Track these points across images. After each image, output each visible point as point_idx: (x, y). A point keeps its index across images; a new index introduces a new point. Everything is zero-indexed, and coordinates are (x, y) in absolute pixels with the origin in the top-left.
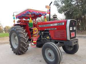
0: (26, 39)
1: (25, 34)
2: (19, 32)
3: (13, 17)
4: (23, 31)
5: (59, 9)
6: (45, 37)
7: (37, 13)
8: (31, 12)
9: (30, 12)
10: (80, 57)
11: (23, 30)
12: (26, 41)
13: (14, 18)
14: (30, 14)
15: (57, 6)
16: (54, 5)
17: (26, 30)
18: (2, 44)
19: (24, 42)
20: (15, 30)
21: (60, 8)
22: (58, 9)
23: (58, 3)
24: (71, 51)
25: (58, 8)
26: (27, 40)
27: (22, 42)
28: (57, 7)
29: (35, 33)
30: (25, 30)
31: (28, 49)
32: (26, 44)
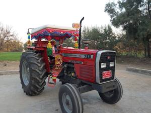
0: (40, 73)
1: (39, 65)
2: (31, 61)
3: (28, 35)
4: (38, 60)
5: (114, 19)
6: (69, 72)
7: (62, 33)
8: (51, 31)
9: (49, 31)
10: (122, 110)
11: (38, 58)
12: (41, 77)
13: (29, 38)
14: (50, 35)
15: (111, 13)
16: (105, 11)
17: (42, 58)
18: (13, 74)
19: (38, 78)
20: (27, 57)
21: (115, 17)
22: (112, 19)
23: (113, 8)
24: (111, 98)
25: (112, 17)
26: (43, 74)
27: (34, 78)
28: (111, 15)
29: (59, 63)
30: (40, 59)
31: (44, 88)
32: (40, 81)
